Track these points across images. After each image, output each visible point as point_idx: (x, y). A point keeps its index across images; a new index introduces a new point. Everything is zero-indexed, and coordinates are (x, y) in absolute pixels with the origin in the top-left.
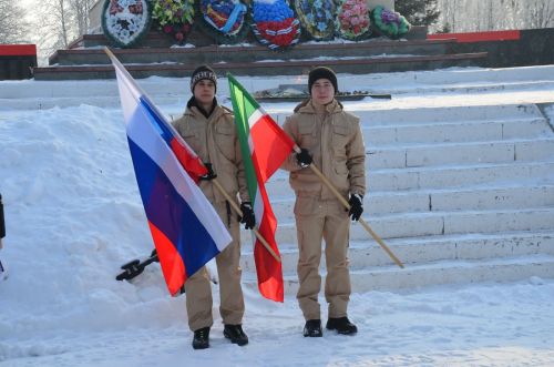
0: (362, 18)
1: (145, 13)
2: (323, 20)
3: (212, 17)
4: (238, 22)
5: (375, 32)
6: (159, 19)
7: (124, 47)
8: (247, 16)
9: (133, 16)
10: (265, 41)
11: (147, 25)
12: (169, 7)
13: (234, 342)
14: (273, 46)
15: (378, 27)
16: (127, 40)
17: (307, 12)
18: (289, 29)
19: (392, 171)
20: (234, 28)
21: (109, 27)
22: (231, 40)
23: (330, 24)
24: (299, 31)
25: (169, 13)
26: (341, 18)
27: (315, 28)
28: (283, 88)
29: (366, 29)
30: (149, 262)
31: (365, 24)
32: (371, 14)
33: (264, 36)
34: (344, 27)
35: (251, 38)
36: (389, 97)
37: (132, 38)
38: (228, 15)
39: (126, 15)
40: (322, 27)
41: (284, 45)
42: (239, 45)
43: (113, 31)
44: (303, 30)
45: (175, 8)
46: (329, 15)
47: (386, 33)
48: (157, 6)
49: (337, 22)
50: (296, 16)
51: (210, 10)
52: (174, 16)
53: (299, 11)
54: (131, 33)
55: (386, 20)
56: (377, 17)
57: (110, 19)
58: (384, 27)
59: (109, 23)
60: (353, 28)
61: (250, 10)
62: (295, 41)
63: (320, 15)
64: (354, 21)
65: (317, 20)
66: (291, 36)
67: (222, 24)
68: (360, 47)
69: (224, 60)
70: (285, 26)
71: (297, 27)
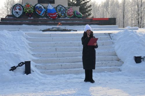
0: (72, 13)
1: (22, 10)
2: (63, 13)
3: (38, 12)
4: (44, 13)
5: (75, 17)
6: (25, 12)
7: (17, 18)
8: (46, 12)
9: (19, 11)
11: (23, 13)
12: (28, 9)
14: (51, 19)
15: (75, 15)
16: (18, 16)
17: (59, 11)
18: (55, 15)
19: (76, 47)
20: (43, 14)
21: (14, 13)
22: (42, 17)
25: (28, 10)
26: (67, 13)
27: (61, 15)
28: (53, 28)
29: (73, 16)
30: (17, 67)
31: (72, 15)
32: (74, 12)
33: (50, 16)
34: (68, 15)
35: (47, 17)
37: (19, 16)
38: (41, 11)
39: (18, 11)
40: (63, 15)
41: (54, 19)
42: (44, 18)
44: (59, 15)
45: (29, 9)
46: (64, 12)
47: (77, 17)
48: (25, 9)
49: (66, 14)
50: (57, 12)
51: (37, 10)
52: (29, 11)
53: (58, 11)
54: (19, 15)
55: (77, 14)
56: (75, 13)
58: (77, 15)
59: (13, 12)
60: (70, 15)
61: (46, 11)
62: (57, 18)
63: (62, 12)
64: (70, 14)
65: (62, 13)
66: (56, 16)
67: (40, 13)
68: (71, 20)
69: (41, 21)
70: (54, 14)
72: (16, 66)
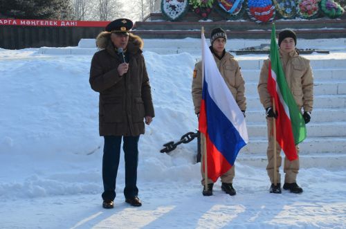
0: (313, 6)
1: (186, 1)
2: (290, 6)
3: (224, 4)
4: (238, 7)
5: (321, 14)
6: (193, 5)
7: (173, 21)
8: (244, 4)
9: (178, 3)
10: (254, 19)
11: (186, 8)
13: (227, 193)
14: (258, 22)
15: (323, 12)
16: (174, 17)
17: (279, 2)
18: (269, 12)
19: (329, 96)
20: (236, 11)
21: (165, 10)
22: (234, 18)
23: (294, 9)
24: (274, 13)
25: (199, 2)
26: (301, 6)
27: (284, 12)
28: (263, 46)
29: (316, 12)
30: (179, 143)
31: (315, 9)
32: (320, 3)
33: (254, 16)
34: (302, 11)
35: (246, 16)
36: (328, 53)
37: (177, 16)
38: (233, 3)
39: (175, 2)
40: (289, 11)
41: (265, 21)
42: (238, 21)
43: (167, 11)
44: (277, 12)
46: (293, 4)
47: (328, 15)
49: (298, 8)
50: (273, 4)
51: (223, 0)
52: (202, 3)
53: (275, 2)
54: (177, 13)
55: (328, 7)
56: (323, 5)
57: (166, 5)
58: (327, 11)
59: (165, 7)
60: (308, 12)
61: (246, 0)
62: (271, 19)
63: (287, 3)
64: (309, 7)
65: (286, 6)
66: (270, 16)
67: (229, 8)
68: (313, 23)
69: (229, 29)
70: (266, 10)
71: (274, 11)
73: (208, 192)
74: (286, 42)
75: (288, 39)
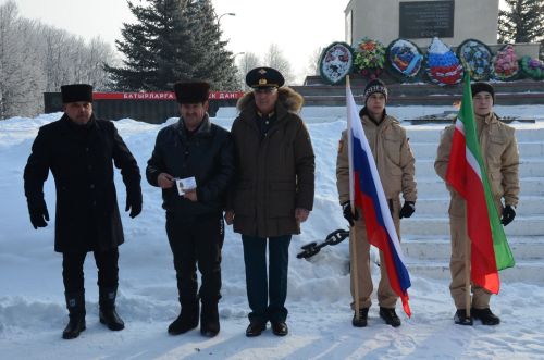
0: (512, 65)
1: (350, 61)
2: (482, 66)
3: (397, 64)
4: (416, 67)
5: (522, 75)
6: (360, 65)
7: (334, 84)
8: (423, 63)
9: (341, 63)
10: (436, 81)
11: (351, 68)
12: (367, 56)
13: (388, 323)
14: (441, 84)
15: (525, 72)
16: (335, 80)
17: (468, 61)
18: (455, 73)
19: (538, 179)
20: (413, 71)
21: (324, 71)
22: (411, 80)
23: (487, 70)
24: (462, 74)
25: (366, 60)
26: (495, 65)
27: (474, 72)
28: (446, 113)
29: (515, 73)
31: (514, 69)
32: (520, 62)
33: (436, 77)
34: (497, 71)
35: (426, 78)
36: (533, 121)
37: (339, 78)
38: (409, 62)
39: (337, 62)
40: (480, 71)
41: (450, 84)
42: (416, 84)
43: (326, 73)
44: (465, 73)
45: (371, 57)
46: (486, 63)
47: (531, 76)
48: (358, 56)
49: (492, 68)
50: (460, 63)
51: (396, 59)
52: (370, 63)
53: (463, 60)
54: (339, 75)
55: (532, 66)
56: (525, 64)
57: (325, 65)
58: (530, 71)
59: (324, 68)
60: (504, 72)
61: (426, 59)
62: (459, 81)
63: (479, 62)
64: (506, 66)
65: (477, 66)
66: (457, 77)
67: (405, 68)
68: (509, 86)
69: (405, 93)
70: (452, 70)
71: (461, 71)
72: (318, 244)
73: (361, 321)
74: (480, 98)
75: (483, 94)
